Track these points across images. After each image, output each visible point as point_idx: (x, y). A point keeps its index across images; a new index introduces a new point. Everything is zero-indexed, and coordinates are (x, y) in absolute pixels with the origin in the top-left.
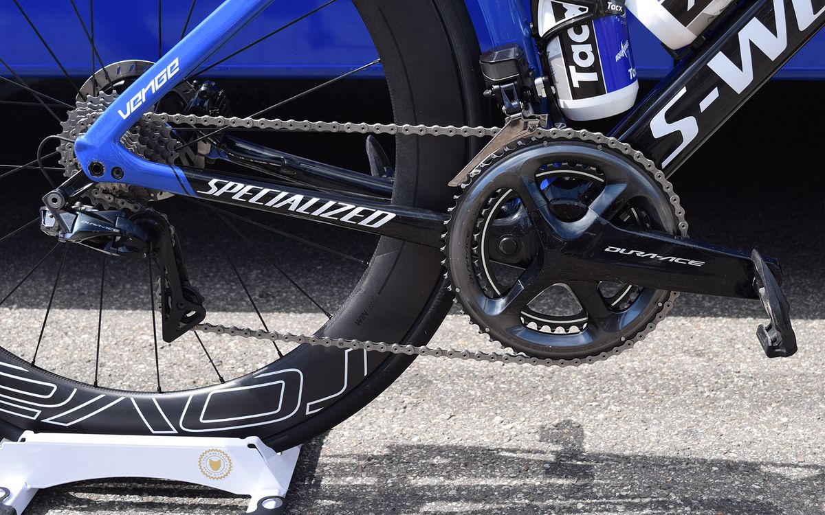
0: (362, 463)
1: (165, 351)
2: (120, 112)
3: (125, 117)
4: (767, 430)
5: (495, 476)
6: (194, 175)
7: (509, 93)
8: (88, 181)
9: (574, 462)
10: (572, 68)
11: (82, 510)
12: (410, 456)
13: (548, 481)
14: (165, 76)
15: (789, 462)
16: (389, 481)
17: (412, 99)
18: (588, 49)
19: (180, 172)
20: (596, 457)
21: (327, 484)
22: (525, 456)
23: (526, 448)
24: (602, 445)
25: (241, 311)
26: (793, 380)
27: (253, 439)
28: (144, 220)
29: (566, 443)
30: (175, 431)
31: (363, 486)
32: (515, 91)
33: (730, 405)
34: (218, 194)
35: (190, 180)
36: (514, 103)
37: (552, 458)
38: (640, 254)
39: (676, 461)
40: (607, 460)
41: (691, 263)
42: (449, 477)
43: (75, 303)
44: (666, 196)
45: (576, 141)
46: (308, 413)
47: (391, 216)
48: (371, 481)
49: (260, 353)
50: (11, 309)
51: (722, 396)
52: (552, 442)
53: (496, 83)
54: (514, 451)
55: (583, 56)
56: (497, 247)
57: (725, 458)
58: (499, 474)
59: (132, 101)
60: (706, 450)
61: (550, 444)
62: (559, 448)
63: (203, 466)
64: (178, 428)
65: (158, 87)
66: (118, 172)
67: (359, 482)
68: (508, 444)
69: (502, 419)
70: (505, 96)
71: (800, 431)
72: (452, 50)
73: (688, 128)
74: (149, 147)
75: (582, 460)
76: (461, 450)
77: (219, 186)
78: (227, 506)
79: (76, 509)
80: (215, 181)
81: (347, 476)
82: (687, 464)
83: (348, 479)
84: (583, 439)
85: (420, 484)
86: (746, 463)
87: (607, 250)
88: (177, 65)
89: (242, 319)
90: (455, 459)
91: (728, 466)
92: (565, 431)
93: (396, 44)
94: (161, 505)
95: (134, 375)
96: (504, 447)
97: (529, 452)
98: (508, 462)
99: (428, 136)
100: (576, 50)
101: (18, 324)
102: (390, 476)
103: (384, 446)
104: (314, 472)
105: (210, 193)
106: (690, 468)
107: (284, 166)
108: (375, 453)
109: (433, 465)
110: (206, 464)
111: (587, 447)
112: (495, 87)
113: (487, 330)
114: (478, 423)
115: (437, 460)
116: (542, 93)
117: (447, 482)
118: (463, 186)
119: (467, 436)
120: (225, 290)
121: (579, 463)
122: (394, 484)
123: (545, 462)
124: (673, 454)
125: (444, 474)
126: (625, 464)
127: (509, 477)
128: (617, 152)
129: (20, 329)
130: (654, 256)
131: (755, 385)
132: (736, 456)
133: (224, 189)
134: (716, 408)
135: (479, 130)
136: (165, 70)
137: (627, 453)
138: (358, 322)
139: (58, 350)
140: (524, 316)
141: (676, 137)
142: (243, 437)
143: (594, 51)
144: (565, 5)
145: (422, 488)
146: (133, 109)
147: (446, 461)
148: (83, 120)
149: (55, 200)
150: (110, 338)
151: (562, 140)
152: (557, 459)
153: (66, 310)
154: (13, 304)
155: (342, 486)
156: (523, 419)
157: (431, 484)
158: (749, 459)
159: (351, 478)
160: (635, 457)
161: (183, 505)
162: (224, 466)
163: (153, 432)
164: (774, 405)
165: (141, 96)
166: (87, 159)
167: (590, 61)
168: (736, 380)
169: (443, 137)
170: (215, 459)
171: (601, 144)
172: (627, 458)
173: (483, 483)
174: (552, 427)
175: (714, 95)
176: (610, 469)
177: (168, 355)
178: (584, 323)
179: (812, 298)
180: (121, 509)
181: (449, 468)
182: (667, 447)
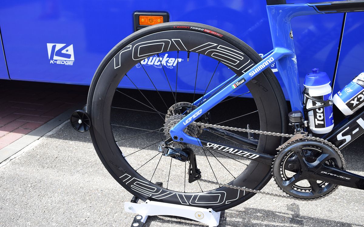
0: (237, 213)
1: (180, 167)
2: (184, 123)
3: (185, 124)
4: (352, 212)
5: (275, 222)
6: (203, 141)
7: (297, 126)
8: (172, 140)
9: (298, 219)
10: (316, 120)
11: (161, 222)
12: (251, 212)
13: (291, 225)
14: (197, 114)
15: (360, 224)
16: (246, 221)
17: (267, 123)
18: (322, 115)
19: (199, 140)
20: (304, 217)
21: (228, 220)
22: (283, 215)
23: (283, 212)
24: (305, 213)
25: (199, 155)
26: (357, 193)
27: (210, 209)
28: (186, 150)
29: (295, 211)
30: (188, 204)
31: (238, 222)
32: (299, 125)
33: (340, 201)
34: (209, 147)
35: (202, 142)
36: (299, 129)
37: (291, 217)
38: (331, 174)
39: (327, 221)
40: (307, 218)
41: (346, 178)
42: (262, 221)
43: (154, 148)
44: (341, 158)
45: (316, 141)
46: (226, 203)
47: (258, 156)
48: (241, 220)
49: (206, 170)
50: (138, 149)
51: (338, 198)
52: (291, 210)
53: (294, 123)
54: (280, 213)
55: (320, 117)
56: (287, 166)
57: (341, 221)
58: (276, 221)
59: (187, 120)
60: (335, 217)
61: (290, 211)
62: (293, 213)
63: (196, 215)
64: (189, 203)
65: (195, 117)
66: (181, 139)
67: (237, 220)
68: (278, 210)
69: (275, 201)
70: (296, 127)
71: (362, 213)
72: (280, 111)
73: (348, 138)
74: (190, 131)
75: (300, 218)
76: (265, 211)
77: (210, 145)
78: (201, 225)
79: (159, 222)
80: (209, 143)
81: (233, 217)
82: (330, 222)
83: (234, 219)
84: (299, 210)
85: (254, 222)
86: (347, 223)
87: (322, 172)
88: (201, 111)
89: (200, 158)
90: (264, 214)
91: (342, 224)
92: (294, 207)
93: (264, 108)
94: (182, 223)
95: (172, 175)
96: (277, 211)
97: (284, 214)
98: (279, 216)
99: (272, 136)
100: (318, 115)
101: (140, 154)
102: (246, 219)
103: (243, 207)
104: (224, 215)
105: (207, 146)
106: (331, 224)
107: (225, 135)
108: (241, 210)
109: (257, 216)
110: (197, 215)
111: (301, 213)
112: (293, 124)
113: (282, 189)
114: (269, 202)
115: (258, 214)
116: (306, 126)
117: (262, 222)
118: (280, 150)
119: (266, 206)
120: (194, 147)
121: (299, 219)
122: (247, 222)
123: (290, 218)
124: (326, 218)
125: (261, 219)
126: (312, 221)
127: (280, 222)
128: (327, 145)
129: (140, 156)
130: (335, 175)
131: (347, 195)
132: (344, 220)
133: (211, 146)
134: (336, 202)
135: (287, 135)
136: (197, 112)
137: (313, 217)
138: (244, 181)
139: (151, 164)
140: (293, 186)
141: (344, 141)
142: (208, 209)
143: (324, 116)
144: (316, 102)
145: (255, 224)
146: (188, 122)
147: (261, 215)
148: (172, 122)
149: (163, 145)
150: (165, 162)
151: (311, 140)
152: (293, 217)
153: (152, 151)
154: (138, 147)
155: (233, 221)
156: (281, 201)
157: (258, 223)
158: (349, 223)
159: (235, 218)
160: (315, 218)
161: (189, 223)
162: (202, 216)
163: (182, 203)
164: (353, 202)
165: (190, 119)
166: (173, 135)
167: (322, 118)
168: (341, 192)
169: (276, 136)
170: (200, 214)
171: (323, 142)
172: (313, 218)
173: (272, 224)
174: (290, 205)
175: (357, 130)
176: (308, 222)
177: (181, 169)
178: (311, 189)
179: (359, 164)
180: (172, 223)
181: (262, 217)
182: (324, 215)
